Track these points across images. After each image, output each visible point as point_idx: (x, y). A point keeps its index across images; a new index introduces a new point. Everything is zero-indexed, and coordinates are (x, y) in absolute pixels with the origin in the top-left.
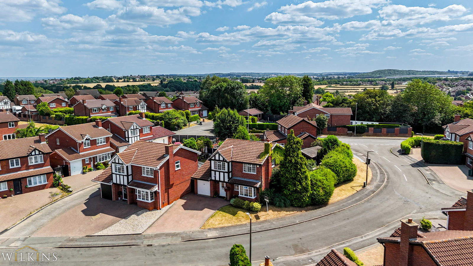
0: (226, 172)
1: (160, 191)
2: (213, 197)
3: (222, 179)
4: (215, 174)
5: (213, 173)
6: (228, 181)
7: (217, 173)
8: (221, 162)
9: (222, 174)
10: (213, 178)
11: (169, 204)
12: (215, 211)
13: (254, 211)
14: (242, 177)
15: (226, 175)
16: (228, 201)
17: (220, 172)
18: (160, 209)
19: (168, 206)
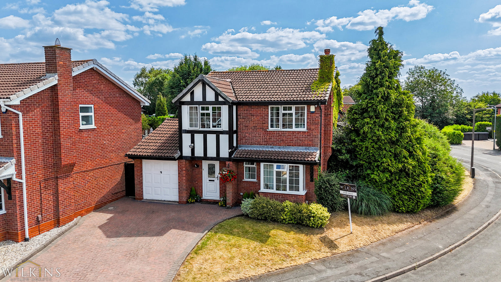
0: (223, 132)
1: (24, 181)
2: (187, 202)
3: (212, 153)
4: (193, 141)
5: (186, 138)
6: (231, 154)
7: (199, 138)
8: (211, 107)
9: (211, 138)
10: (187, 152)
11: (58, 223)
12: (202, 235)
13: (313, 227)
14: (267, 143)
15: (224, 139)
16: (228, 208)
17: (205, 133)
18: (26, 240)
19: (55, 231)
